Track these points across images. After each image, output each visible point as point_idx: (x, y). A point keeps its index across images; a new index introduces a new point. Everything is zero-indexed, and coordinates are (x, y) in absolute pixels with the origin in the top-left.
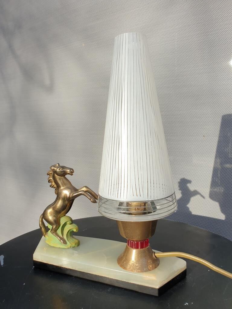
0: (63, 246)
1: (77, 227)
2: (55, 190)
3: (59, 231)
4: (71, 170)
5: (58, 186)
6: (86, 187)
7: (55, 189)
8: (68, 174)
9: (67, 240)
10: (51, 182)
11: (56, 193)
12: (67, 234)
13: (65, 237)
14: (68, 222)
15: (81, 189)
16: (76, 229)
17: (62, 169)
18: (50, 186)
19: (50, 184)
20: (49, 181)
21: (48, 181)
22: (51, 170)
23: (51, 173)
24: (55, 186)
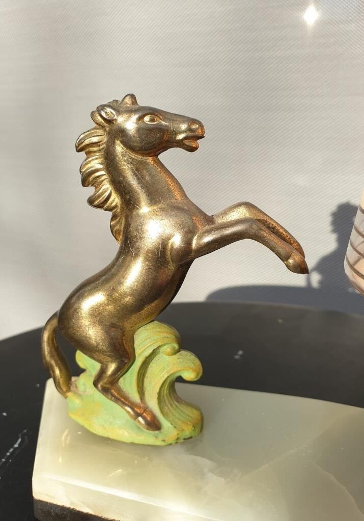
0: (148, 438)
1: (197, 362)
2: (114, 217)
3: (128, 383)
4: (194, 127)
5: (129, 202)
6: (248, 205)
7: (110, 214)
8: (180, 144)
9: (162, 412)
10: (96, 183)
11: (115, 233)
12: (159, 394)
13: (152, 403)
14: (164, 345)
15: (226, 212)
16: (194, 370)
17: (152, 120)
18: (91, 201)
19: (90, 191)
20: (87, 179)
21: (79, 177)
22: (94, 125)
23: (95, 139)
24: (115, 200)
